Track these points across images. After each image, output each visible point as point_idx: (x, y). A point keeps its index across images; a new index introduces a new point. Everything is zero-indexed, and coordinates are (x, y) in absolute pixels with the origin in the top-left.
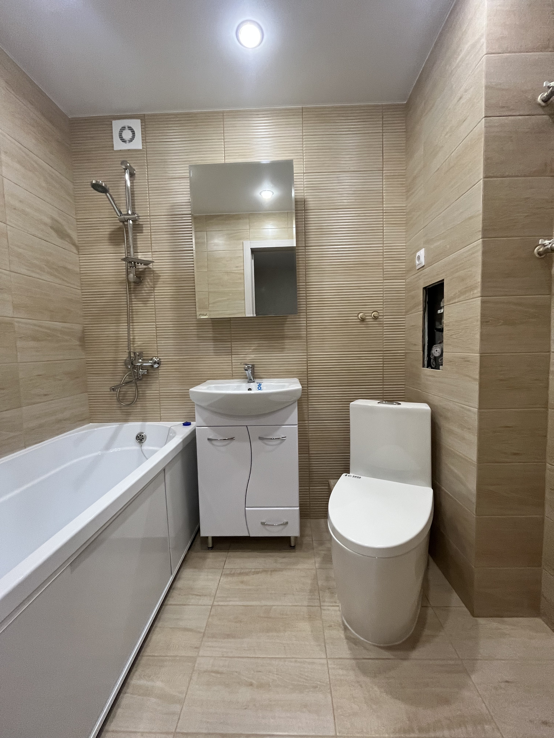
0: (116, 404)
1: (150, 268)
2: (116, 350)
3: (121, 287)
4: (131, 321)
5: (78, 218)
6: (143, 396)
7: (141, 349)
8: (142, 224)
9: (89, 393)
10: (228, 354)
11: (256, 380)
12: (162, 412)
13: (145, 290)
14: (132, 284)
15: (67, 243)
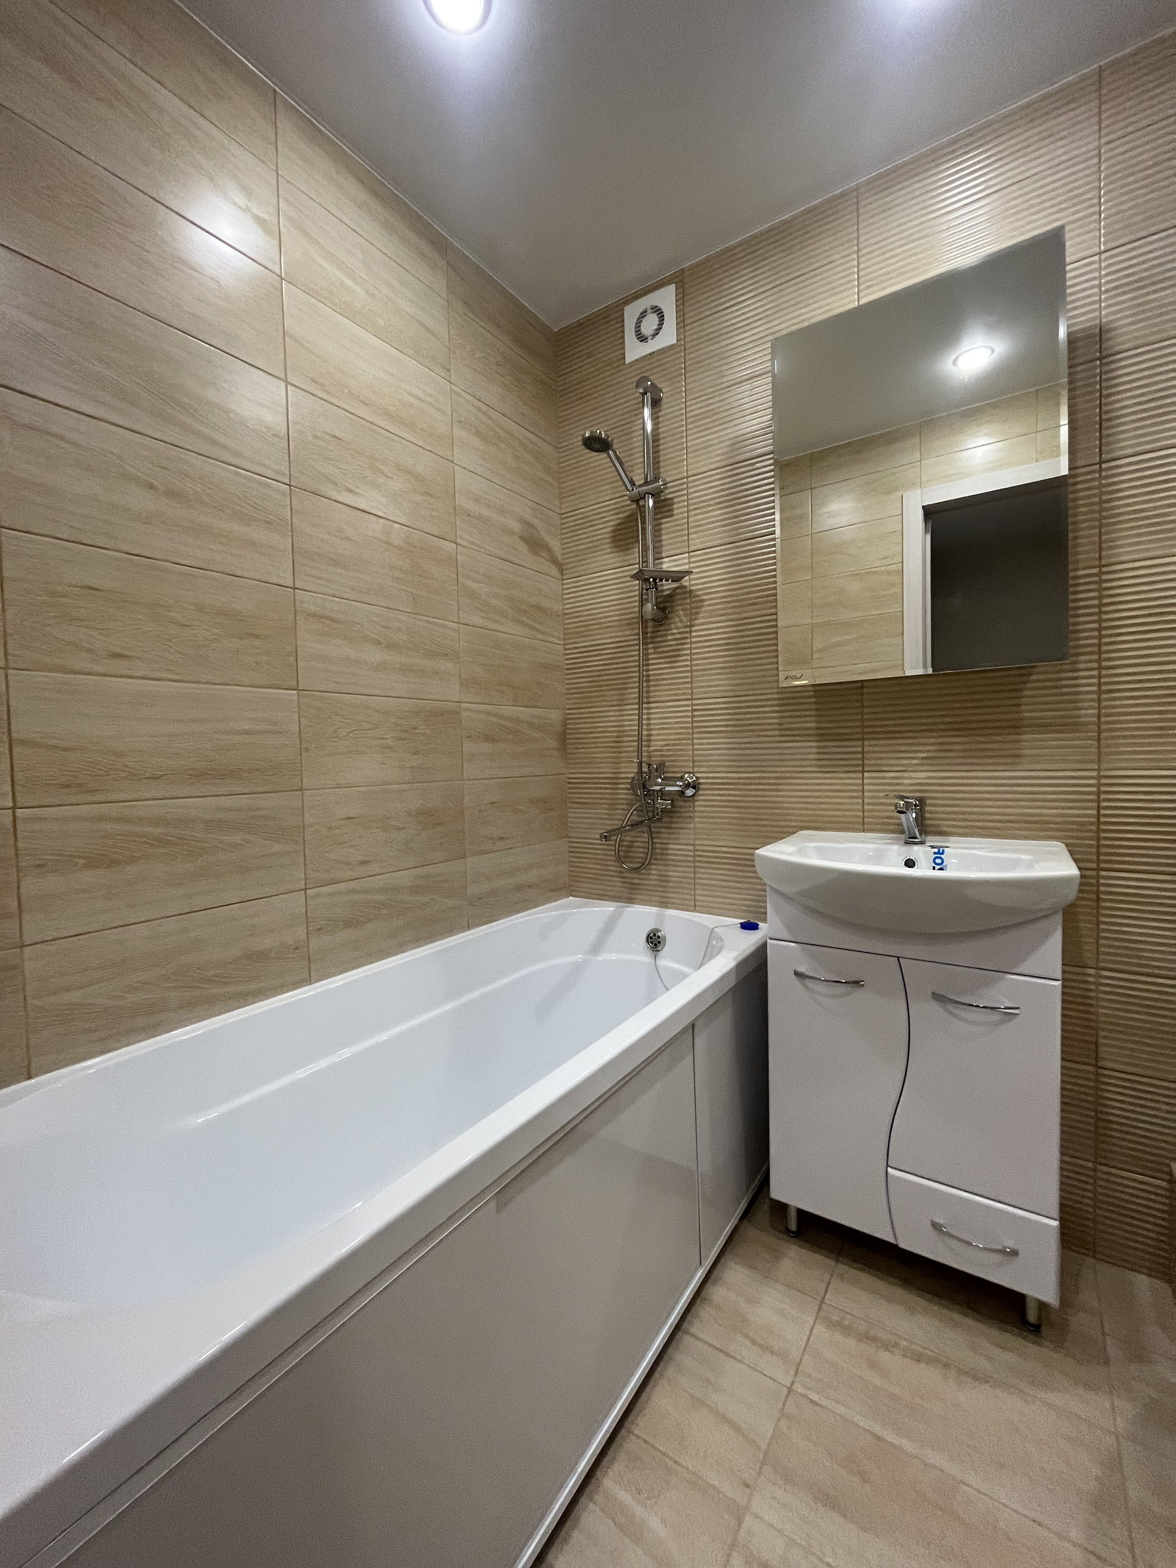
0: (614, 866)
1: (685, 587)
2: (616, 758)
3: (628, 633)
4: (645, 700)
5: (563, 511)
6: (662, 854)
7: (661, 756)
8: (672, 499)
9: (570, 840)
10: (853, 769)
11: (929, 838)
12: (698, 892)
13: (674, 634)
14: (650, 624)
15: (543, 561)
